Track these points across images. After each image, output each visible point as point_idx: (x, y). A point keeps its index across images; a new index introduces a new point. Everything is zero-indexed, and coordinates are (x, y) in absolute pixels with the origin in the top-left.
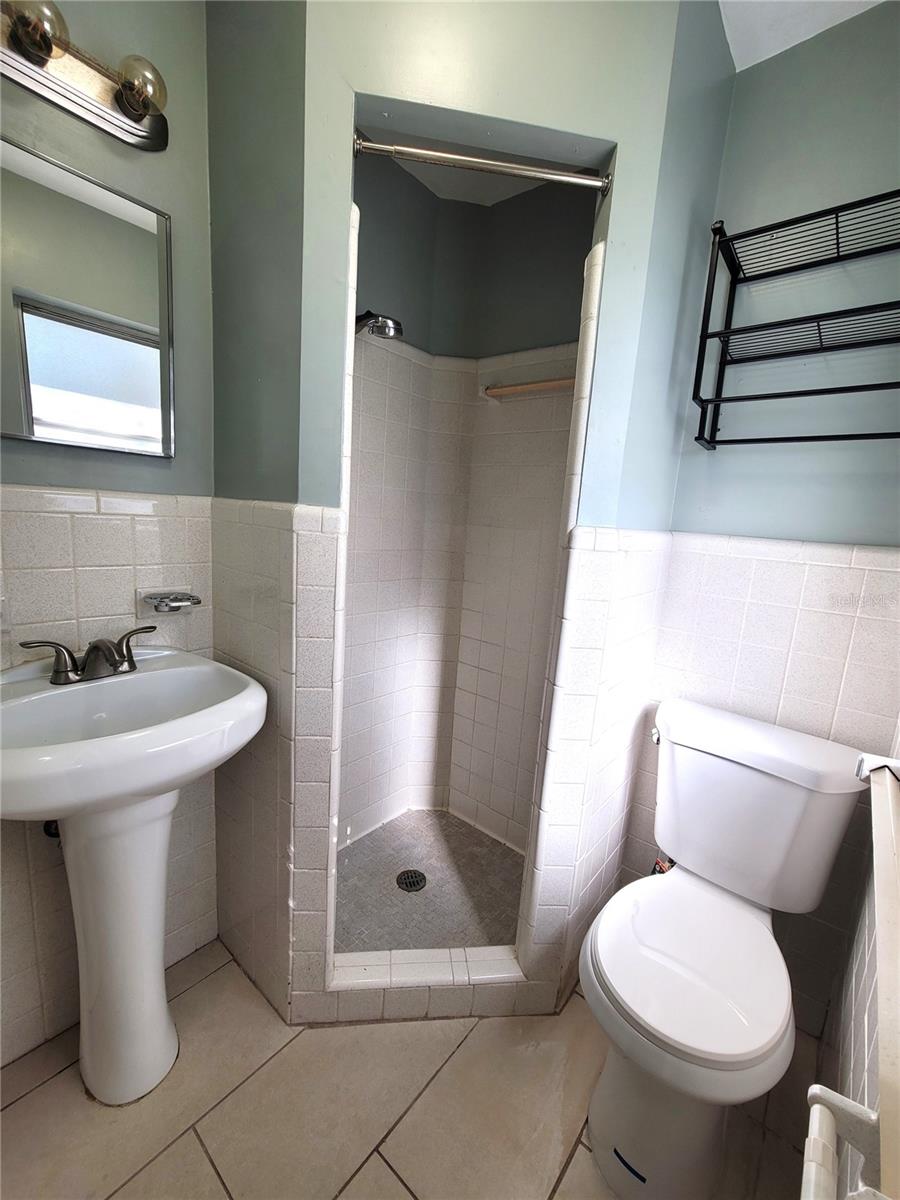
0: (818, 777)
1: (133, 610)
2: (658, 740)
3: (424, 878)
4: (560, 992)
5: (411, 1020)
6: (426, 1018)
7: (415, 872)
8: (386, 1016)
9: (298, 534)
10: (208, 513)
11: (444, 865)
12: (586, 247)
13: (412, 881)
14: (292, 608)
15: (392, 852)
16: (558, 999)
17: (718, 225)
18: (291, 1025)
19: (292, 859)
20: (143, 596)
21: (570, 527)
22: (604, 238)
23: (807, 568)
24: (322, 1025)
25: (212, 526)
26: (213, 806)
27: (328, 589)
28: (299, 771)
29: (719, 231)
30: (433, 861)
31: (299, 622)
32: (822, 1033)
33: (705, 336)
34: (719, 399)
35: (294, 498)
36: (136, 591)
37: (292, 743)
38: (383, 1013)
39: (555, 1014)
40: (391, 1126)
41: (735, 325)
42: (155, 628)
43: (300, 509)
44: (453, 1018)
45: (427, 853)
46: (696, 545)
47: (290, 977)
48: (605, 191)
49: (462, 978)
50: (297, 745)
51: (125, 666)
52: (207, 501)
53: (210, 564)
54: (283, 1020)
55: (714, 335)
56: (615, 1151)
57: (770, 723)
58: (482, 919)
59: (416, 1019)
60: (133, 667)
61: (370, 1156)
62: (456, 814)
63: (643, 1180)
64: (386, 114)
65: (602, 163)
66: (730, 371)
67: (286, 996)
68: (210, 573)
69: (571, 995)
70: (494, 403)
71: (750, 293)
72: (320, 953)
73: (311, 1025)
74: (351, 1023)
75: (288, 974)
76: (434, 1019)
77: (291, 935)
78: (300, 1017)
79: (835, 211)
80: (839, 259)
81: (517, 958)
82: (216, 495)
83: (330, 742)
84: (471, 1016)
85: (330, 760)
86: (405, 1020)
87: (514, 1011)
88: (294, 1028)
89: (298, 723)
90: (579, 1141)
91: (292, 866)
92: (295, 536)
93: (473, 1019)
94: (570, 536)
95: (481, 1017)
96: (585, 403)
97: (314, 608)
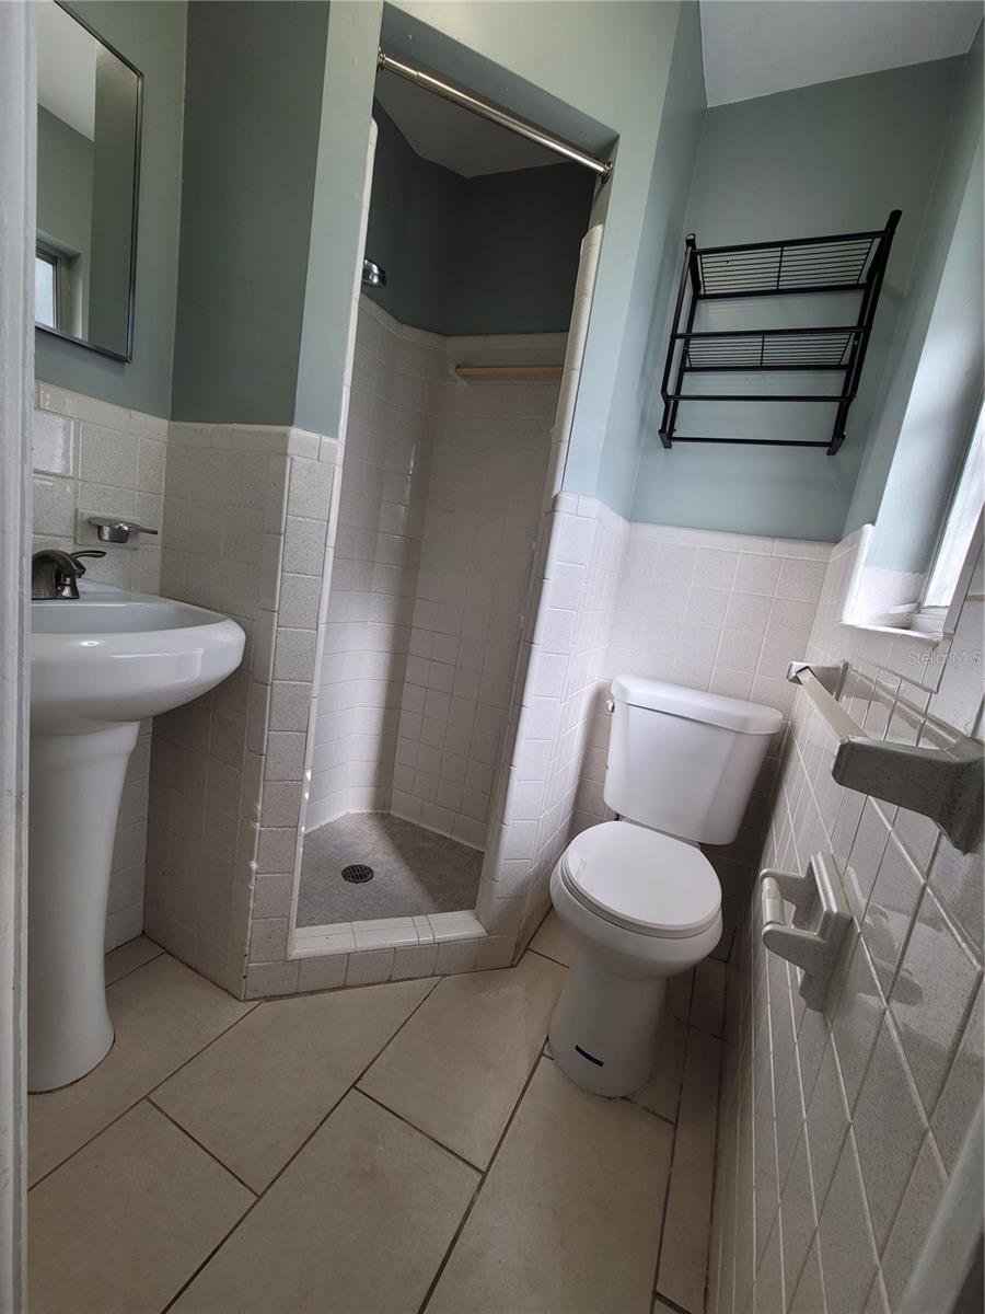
0: (745, 721)
1: (71, 533)
2: (613, 707)
3: (371, 871)
4: (517, 945)
5: (374, 984)
6: (389, 981)
7: (361, 866)
8: (349, 982)
9: (292, 459)
10: (164, 437)
11: (392, 859)
12: (583, 229)
13: (359, 874)
14: (280, 540)
15: (333, 850)
16: (516, 952)
17: (692, 237)
18: (245, 1001)
19: (259, 817)
20: (85, 517)
21: (555, 492)
22: (603, 222)
23: (740, 556)
24: (281, 997)
25: (168, 453)
26: (147, 780)
27: (320, 522)
28: (274, 719)
29: (691, 243)
30: (379, 856)
31: (287, 555)
32: (729, 956)
33: (674, 336)
34: (678, 396)
35: (290, 422)
36: (76, 511)
37: (269, 688)
38: (345, 980)
39: (512, 966)
40: (364, 1068)
41: (695, 330)
42: (104, 553)
43: (295, 433)
44: (416, 979)
45: (372, 849)
46: (650, 533)
47: (247, 948)
48: (606, 178)
49: (426, 938)
50: (275, 690)
51: (66, 592)
52: (163, 424)
53: (162, 497)
54: (234, 997)
55: (680, 336)
56: (577, 1048)
57: (703, 690)
58: (435, 900)
59: (380, 983)
60: (75, 595)
61: (348, 1091)
62: (398, 815)
63: (601, 1064)
64: (410, 36)
65: (606, 150)
66: (687, 377)
67: (241, 970)
68: (162, 507)
69: (525, 951)
70: (462, 383)
71: (707, 309)
72: (282, 919)
73: (268, 999)
74: (312, 993)
75: (245, 944)
76: (398, 981)
77: (252, 901)
78: (256, 991)
79: (782, 244)
80: (777, 292)
81: (478, 918)
82: (173, 419)
83: (310, 688)
84: (434, 975)
85: (309, 708)
86: (368, 985)
87: (475, 966)
88: (249, 1003)
89: (277, 667)
90: (542, 1054)
91: (258, 824)
92: (289, 460)
93: (435, 978)
94: (555, 500)
95: (444, 976)
96: (576, 375)
97: (303, 542)
